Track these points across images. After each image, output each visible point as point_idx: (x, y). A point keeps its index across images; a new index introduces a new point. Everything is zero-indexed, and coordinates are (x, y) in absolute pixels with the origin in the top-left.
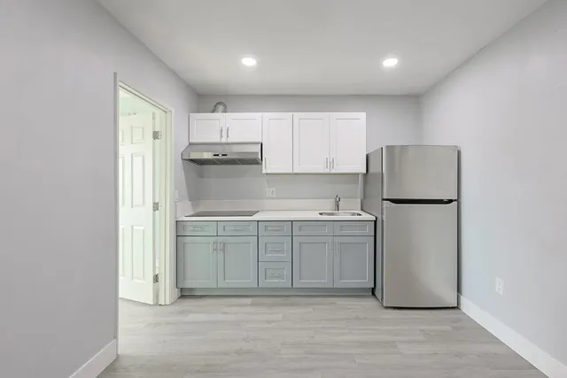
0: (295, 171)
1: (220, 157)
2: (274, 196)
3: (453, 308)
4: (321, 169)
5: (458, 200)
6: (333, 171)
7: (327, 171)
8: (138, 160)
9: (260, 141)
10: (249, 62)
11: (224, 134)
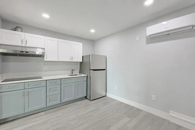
0: (59, 61)
2: (47, 70)
3: (105, 96)
4: (68, 60)
5: (106, 69)
7: (71, 61)
9: (43, 47)
10: (46, 16)
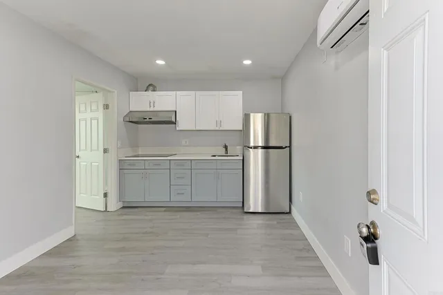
0: (197, 128)
1: (148, 120)
3: (287, 213)
5: (290, 147)
6: (221, 129)
7: (217, 129)
8: (94, 122)
9: (174, 109)
11: (152, 104)
